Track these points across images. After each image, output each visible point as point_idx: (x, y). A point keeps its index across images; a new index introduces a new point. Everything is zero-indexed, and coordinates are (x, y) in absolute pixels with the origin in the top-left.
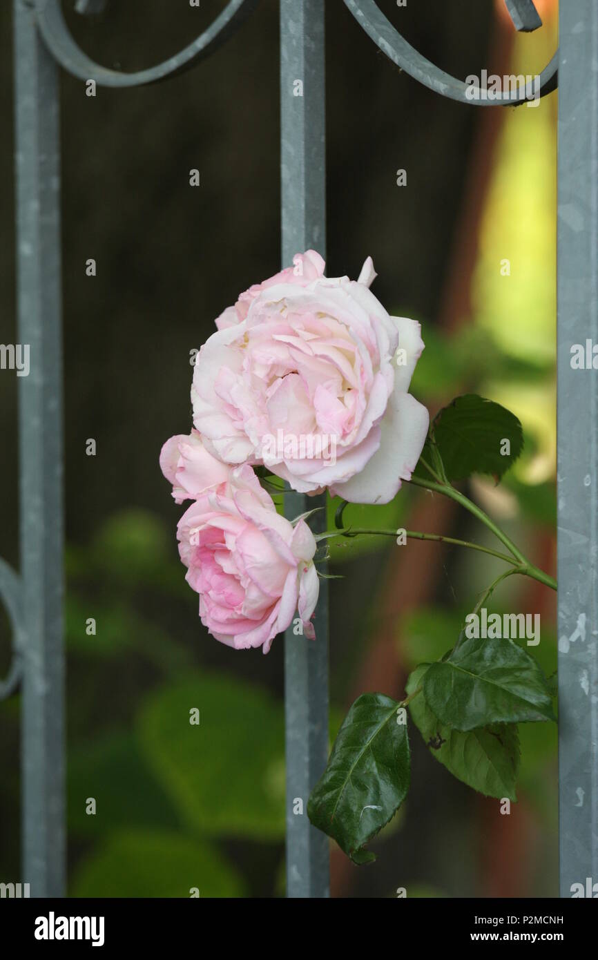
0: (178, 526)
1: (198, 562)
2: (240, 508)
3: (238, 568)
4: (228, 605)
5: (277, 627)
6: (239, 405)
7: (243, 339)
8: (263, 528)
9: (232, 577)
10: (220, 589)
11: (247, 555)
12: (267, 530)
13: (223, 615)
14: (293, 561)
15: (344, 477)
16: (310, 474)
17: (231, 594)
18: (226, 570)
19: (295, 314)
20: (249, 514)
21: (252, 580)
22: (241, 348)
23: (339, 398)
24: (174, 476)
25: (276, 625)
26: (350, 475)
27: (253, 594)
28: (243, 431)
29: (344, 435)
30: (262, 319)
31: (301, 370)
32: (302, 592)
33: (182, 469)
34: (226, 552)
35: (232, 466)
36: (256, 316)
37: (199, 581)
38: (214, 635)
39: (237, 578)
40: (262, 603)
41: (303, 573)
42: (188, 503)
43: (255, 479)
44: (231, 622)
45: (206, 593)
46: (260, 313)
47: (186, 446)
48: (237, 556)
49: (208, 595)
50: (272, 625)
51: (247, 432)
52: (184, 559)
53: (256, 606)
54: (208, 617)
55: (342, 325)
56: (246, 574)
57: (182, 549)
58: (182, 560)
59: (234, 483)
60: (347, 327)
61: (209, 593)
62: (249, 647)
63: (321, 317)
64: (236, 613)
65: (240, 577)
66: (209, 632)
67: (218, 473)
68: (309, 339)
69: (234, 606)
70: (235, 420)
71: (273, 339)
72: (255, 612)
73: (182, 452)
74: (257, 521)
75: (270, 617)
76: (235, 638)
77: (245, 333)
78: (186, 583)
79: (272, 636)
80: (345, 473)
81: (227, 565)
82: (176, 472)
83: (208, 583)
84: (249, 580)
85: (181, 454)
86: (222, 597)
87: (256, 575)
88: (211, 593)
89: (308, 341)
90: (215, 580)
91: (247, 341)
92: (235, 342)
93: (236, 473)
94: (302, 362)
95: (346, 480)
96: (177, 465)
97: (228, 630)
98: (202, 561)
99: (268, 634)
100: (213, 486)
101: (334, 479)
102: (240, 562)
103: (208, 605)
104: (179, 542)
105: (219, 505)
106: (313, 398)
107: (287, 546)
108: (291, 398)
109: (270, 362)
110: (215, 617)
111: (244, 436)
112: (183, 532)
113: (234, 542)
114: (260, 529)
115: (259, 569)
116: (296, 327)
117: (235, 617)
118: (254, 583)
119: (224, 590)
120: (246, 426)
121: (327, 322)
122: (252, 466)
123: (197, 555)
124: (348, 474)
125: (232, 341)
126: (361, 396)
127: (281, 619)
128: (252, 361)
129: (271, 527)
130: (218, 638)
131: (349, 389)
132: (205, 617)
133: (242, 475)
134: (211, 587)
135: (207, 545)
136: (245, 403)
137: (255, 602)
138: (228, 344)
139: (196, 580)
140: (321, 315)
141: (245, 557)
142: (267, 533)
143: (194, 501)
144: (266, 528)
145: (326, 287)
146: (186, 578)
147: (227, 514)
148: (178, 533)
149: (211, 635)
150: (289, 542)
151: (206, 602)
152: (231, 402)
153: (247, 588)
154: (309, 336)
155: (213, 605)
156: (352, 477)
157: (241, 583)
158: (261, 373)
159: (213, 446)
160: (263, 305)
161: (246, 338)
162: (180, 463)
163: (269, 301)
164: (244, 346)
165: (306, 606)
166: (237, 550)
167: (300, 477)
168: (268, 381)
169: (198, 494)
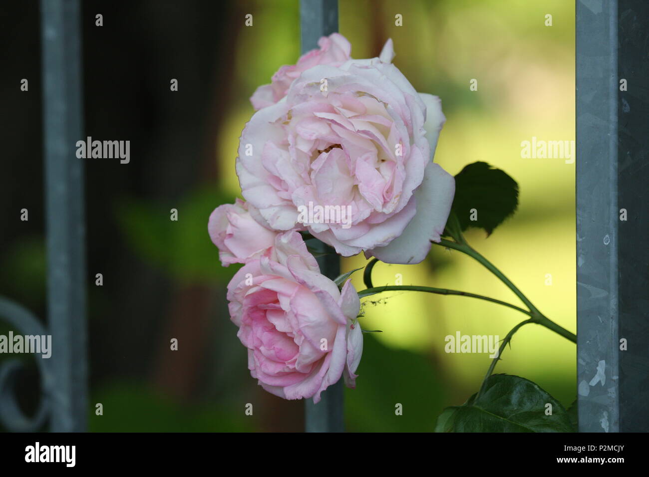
0: (228, 287)
1: (248, 321)
2: (292, 272)
3: (291, 327)
4: (278, 359)
5: (328, 380)
6: (285, 177)
7: (287, 116)
8: (316, 290)
9: (284, 335)
10: (270, 345)
11: (300, 315)
12: (321, 292)
13: (273, 368)
14: (343, 319)
15: (384, 242)
16: (353, 239)
17: (281, 350)
18: (278, 328)
19: (335, 93)
20: (301, 277)
21: (306, 338)
22: (284, 125)
23: (376, 169)
24: (222, 241)
25: (326, 378)
26: (391, 240)
27: (306, 350)
28: (291, 201)
29: (385, 203)
30: (304, 98)
31: (344, 144)
32: (350, 348)
33: (231, 235)
34: (280, 312)
35: (278, 232)
36: (298, 95)
37: (250, 337)
38: (263, 386)
39: (289, 335)
40: (313, 357)
41: (351, 330)
42: (238, 266)
43: (303, 244)
44: (281, 375)
45: (257, 348)
46: (302, 92)
47: (234, 215)
48: (291, 316)
49: (260, 351)
50: (323, 377)
51: (294, 202)
52: (234, 317)
53: (308, 361)
54: (258, 370)
55: (381, 103)
56: (300, 332)
57: (232, 308)
58: (231, 319)
59: (282, 248)
60: (385, 105)
61: (260, 348)
62: (301, 398)
63: (360, 96)
64: (288, 367)
65: (294, 335)
66: (259, 383)
67: (263, 239)
68: (350, 116)
69: (286, 360)
70: (278, 191)
71: (316, 117)
72: (306, 366)
73: (230, 220)
74: (310, 284)
75: (321, 370)
76: (285, 389)
77: (289, 111)
78: (238, 339)
79: (324, 388)
80: (386, 238)
81: (280, 324)
82: (225, 238)
83: (258, 339)
84: (303, 338)
85: (230, 222)
86: (272, 352)
87: (309, 333)
88: (262, 348)
89: (349, 118)
90: (266, 336)
91: (290, 118)
92: (280, 119)
93: (284, 240)
94: (343, 137)
95: (386, 244)
96: (226, 232)
97: (278, 382)
98: (252, 320)
99: (319, 386)
100: (261, 251)
101: (376, 243)
102: (294, 322)
103: (259, 359)
104: (229, 302)
105: (272, 269)
106: (354, 169)
107: (338, 306)
108: (335, 171)
109: (314, 138)
110: (266, 371)
111: (291, 205)
112: (235, 293)
113: (289, 304)
114: (313, 291)
115: (312, 327)
116: (336, 104)
117: (287, 370)
118: (307, 340)
119: (274, 346)
120: (293, 197)
121: (366, 101)
122: (300, 232)
123: (248, 314)
124: (389, 238)
125: (277, 118)
126: (400, 168)
127: (331, 373)
128: (296, 136)
129: (322, 289)
130: (267, 389)
131: (383, 161)
132: (255, 370)
133: (290, 242)
134: (261, 343)
135: (259, 305)
136: (289, 176)
137: (307, 357)
138: (274, 121)
139: (247, 337)
140: (360, 94)
141: (300, 317)
142: (320, 295)
143: (243, 265)
144: (319, 290)
145: (360, 68)
146: (238, 335)
147: (278, 276)
148: (228, 294)
149: (260, 386)
150: (340, 303)
151: (257, 357)
152: (277, 175)
153: (301, 345)
154: (349, 114)
155: (263, 359)
156: (391, 241)
157: (295, 340)
158: (305, 148)
159: (260, 214)
160: (304, 85)
161: (289, 116)
162: (229, 230)
163: (309, 82)
164: (287, 123)
165: (353, 360)
166: (291, 310)
167: (344, 242)
168: (311, 154)
169: (248, 258)
